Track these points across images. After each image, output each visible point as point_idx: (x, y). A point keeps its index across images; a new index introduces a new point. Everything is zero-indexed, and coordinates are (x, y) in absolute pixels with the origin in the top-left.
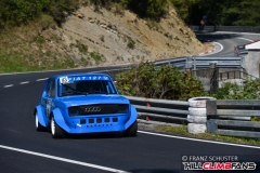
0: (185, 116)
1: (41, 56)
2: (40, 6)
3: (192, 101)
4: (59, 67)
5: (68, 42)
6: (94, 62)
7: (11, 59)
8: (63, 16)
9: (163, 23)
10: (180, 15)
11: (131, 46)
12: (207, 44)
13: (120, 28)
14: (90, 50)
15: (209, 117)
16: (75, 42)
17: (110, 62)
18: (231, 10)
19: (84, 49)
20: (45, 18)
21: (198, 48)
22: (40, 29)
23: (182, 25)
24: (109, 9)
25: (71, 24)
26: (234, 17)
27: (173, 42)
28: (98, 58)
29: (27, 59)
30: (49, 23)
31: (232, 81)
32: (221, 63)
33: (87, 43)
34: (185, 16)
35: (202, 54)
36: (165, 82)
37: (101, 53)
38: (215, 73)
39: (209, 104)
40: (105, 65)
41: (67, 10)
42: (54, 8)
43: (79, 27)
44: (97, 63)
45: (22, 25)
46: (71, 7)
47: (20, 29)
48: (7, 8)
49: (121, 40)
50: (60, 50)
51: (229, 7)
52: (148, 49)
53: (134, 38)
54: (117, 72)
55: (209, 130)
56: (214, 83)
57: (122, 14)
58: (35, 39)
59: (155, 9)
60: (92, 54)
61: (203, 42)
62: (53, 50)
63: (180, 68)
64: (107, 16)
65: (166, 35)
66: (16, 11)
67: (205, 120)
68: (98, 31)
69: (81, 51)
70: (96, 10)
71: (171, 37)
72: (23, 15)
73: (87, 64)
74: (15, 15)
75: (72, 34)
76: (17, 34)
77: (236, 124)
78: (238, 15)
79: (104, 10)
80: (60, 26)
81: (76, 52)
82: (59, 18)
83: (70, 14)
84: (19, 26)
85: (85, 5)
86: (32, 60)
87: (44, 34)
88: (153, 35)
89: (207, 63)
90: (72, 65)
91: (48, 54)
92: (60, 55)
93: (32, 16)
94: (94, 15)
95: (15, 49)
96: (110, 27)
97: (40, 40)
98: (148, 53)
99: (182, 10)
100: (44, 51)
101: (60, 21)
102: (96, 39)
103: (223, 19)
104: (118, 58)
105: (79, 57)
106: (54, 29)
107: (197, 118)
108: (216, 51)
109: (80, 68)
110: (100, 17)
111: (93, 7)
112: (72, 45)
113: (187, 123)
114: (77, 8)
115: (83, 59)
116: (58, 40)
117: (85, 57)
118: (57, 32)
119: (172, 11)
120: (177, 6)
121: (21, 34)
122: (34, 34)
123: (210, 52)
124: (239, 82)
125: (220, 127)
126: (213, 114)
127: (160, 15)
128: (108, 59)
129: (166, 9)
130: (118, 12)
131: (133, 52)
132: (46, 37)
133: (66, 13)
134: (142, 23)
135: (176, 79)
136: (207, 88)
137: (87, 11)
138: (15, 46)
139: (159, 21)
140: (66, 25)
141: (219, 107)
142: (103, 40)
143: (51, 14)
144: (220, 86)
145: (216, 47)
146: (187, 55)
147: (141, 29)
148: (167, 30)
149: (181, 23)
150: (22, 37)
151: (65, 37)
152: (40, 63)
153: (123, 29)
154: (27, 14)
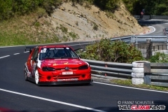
0: (130, 73)
1: (38, 35)
2: (37, 3)
3: (134, 64)
4: (49, 42)
5: (55, 26)
6: (71, 39)
7: (18, 36)
8: (52, 9)
9: (117, 14)
10: (128, 8)
11: (96, 28)
12: (145, 28)
13: (88, 17)
14: (69, 31)
15: (145, 74)
16: (59, 26)
17: (82, 39)
18: (161, 5)
19: (65, 30)
20: (41, 10)
21: (139, 30)
22: (37, 17)
23: (128, 15)
24: (82, 5)
25: (57, 14)
26: (163, 10)
27: (123, 26)
28: (74, 36)
29: (29, 37)
30: (43, 13)
31: (161, 51)
32: (154, 40)
33: (67, 26)
34: (131, 9)
35: (142, 34)
36: (117, 52)
37: (76, 33)
38: (150, 46)
39: (145, 65)
40: (78, 41)
41: (55, 5)
42: (46, 4)
43: (62, 16)
44: (74, 40)
45: (25, 15)
46: (57, 3)
47: (24, 17)
48: (16, 3)
49: (89, 24)
50: (50, 31)
51: (159, 3)
52: (106, 30)
53: (97, 23)
54: (86, 45)
55: (146, 83)
56: (149, 53)
57: (90, 8)
58: (34, 24)
59: (112, 4)
60: (70, 34)
61: (142, 26)
62: (45, 31)
63: (127, 43)
64: (80, 9)
65: (118, 21)
66: (22, 6)
67: (143, 76)
68: (74, 19)
69: (63, 31)
70: (73, 5)
71: (121, 23)
72: (26, 8)
73: (67, 40)
74: (21, 8)
75: (58, 21)
76: (22, 20)
77: (163, 78)
78: (165, 8)
79: (78, 5)
80: (50, 15)
81: (60, 32)
82: (49, 10)
83: (56, 8)
84: (23, 15)
85: (66, 2)
86: (32, 37)
87: (39, 20)
88: (110, 21)
89: (145, 40)
90: (57, 40)
91: (42, 33)
92: (50, 34)
93: (32, 9)
94: (72, 8)
95: (21, 30)
96: (82, 16)
97: (37, 25)
98: (106, 33)
99: (129, 5)
100: (40, 32)
101: (50, 12)
102: (73, 24)
103: (155, 11)
104: (87, 36)
105: (62, 36)
106: (46, 17)
107: (138, 75)
108: (151, 32)
109: (63, 42)
110: (75, 10)
111: (71, 3)
112: (57, 28)
113: (131, 78)
114: (61, 4)
115: (64, 37)
116: (49, 24)
117: (66, 35)
118: (48, 19)
119: (122, 6)
120: (126, 3)
121: (24, 20)
122: (33, 20)
123: (147, 33)
124: (165, 52)
125: (152, 80)
126: (148, 72)
127: (116, 8)
128: (81, 37)
129: (118, 4)
130: (87, 6)
131: (97, 32)
132: (41, 22)
133: (54, 7)
134: (103, 14)
135: (124, 50)
136: (145, 56)
137: (67, 6)
138: (21, 28)
139: (114, 12)
140: (53, 15)
141: (152, 68)
142: (77, 24)
143: (44, 8)
144: (153, 55)
145: (151, 29)
146: (132, 34)
147: (102, 17)
148: (119, 18)
149: (128, 13)
150: (26, 23)
151: (53, 22)
152: (37, 39)
153: (91, 17)
154: (29, 7)
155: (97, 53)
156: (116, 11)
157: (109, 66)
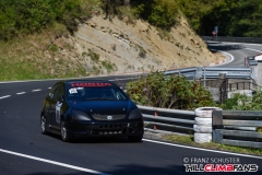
0: (192, 125)
1: (54, 64)
2: (53, 15)
3: (198, 111)
4: (71, 75)
5: (80, 51)
6: (105, 71)
7: (24, 66)
8: (76, 25)
9: (175, 32)
10: (192, 25)
11: (142, 55)
12: (217, 54)
13: (132, 38)
14: (102, 59)
15: (214, 127)
16: (87, 51)
17: (120, 71)
18: (242, 22)
19: (95, 57)
20: (58, 26)
21: (209, 59)
22: (53, 37)
23: (193, 35)
24: (121, 19)
25: (83, 31)
27: (184, 52)
28: (110, 67)
29: (40, 67)
30: (62, 32)
31: (242, 92)
32: (231, 74)
33: (99, 52)
34: (197, 26)
35: (213, 64)
36: (174, 91)
37: (112, 62)
38: (224, 84)
39: (215, 114)
40: (116, 74)
41: (79, 19)
42: (66, 17)
43: (91, 36)
44: (109, 72)
45: (35, 34)
47: (34, 37)
48: (22, 16)
49: (133, 49)
50: (73, 59)
51: (241, 18)
52: (159, 58)
53: (145, 47)
54: (127, 81)
56: (223, 94)
57: (134, 24)
58: (47, 47)
59: (167, 19)
60: (104, 63)
61: (213, 52)
62: (66, 58)
63: (191, 78)
64: (117, 24)
65: (177, 45)
66: (30, 20)
67: (211, 130)
68: (111, 40)
69: (93, 59)
71: (182, 47)
72: (37, 23)
73: (99, 72)
74: (29, 24)
75: (85, 43)
76: (31, 42)
77: (241, 134)
78: (249, 26)
79: (116, 19)
80: (72, 34)
81: (88, 61)
82: (72, 27)
83: (82, 23)
84: (32, 33)
85: (98, 14)
86: (44, 68)
87: (57, 42)
88: (164, 44)
89: (217, 74)
90: (83, 73)
91: (61, 62)
92: (72, 63)
93: (45, 24)
94: (106, 23)
95: (28, 57)
96: (122, 36)
97: (54, 49)
98: (159, 63)
99: (193, 20)
100: (57, 59)
101: (72, 30)
102: (109, 48)
104: (129, 67)
105: (91, 66)
106: (67, 37)
107: (203, 128)
108: (227, 61)
109: (92, 76)
110: (112, 27)
112: (84, 54)
113: (193, 132)
114: (90, 17)
115: (94, 68)
116: (70, 48)
117: (97, 65)
118: (70, 41)
119: (184, 21)
120: (189, 17)
121: (34, 41)
122: (47, 42)
123: (221, 63)
124: (248, 93)
125: (225, 137)
126: (218, 124)
127: (174, 23)
128: (119, 68)
129: (177, 19)
130: (130, 22)
131: (144, 61)
132: (59, 45)
134: (154, 33)
135: (185, 89)
136: (216, 98)
137: (98, 20)
138: (28, 54)
139: (169, 30)
140: (78, 34)
141: (225, 118)
142: (114, 49)
143: (65, 23)
144: (229, 97)
145: (227, 58)
146: (197, 65)
147: (153, 39)
148: (178, 40)
149: (193, 33)
150: (36, 45)
151: (77, 45)
152: (52, 71)
153: (135, 39)
154: (41, 22)
155: (144, 94)
156: (173, 29)
157: (160, 114)
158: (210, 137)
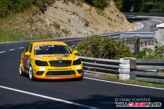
0: (117, 69)
1: (32, 31)
2: (32, 1)
3: (121, 60)
4: (43, 38)
5: (48, 23)
6: (64, 35)
7: (14, 33)
8: (45, 7)
9: (107, 11)
10: (117, 6)
11: (87, 25)
12: (133, 24)
13: (80, 14)
14: (62, 28)
15: (131, 70)
16: (53, 23)
17: (73, 35)
19: (58, 27)
20: (34, 8)
21: (128, 26)
22: (31, 15)
23: (118, 12)
24: (73, 3)
25: (50, 11)
26: (150, 7)
27: (112, 23)
28: (67, 32)
29: (23, 33)
30: (37, 11)
31: (148, 47)
32: (142, 36)
33: (60, 23)
34: (120, 6)
35: (131, 30)
36: (107, 47)
37: (68, 29)
38: (137, 42)
39: (131, 62)
40: (71, 37)
41: (48, 3)
42: (39, 2)
43: (55, 14)
44: (66, 36)
47: (19, 15)
48: (12, 2)
49: (81, 21)
50: (44, 28)
52: (97, 27)
53: (88, 20)
54: (77, 41)
55: (131, 78)
56: (137, 48)
57: (81, 6)
58: (28, 21)
59: (102, 2)
60: (63, 30)
61: (131, 22)
62: (39, 27)
63: (117, 39)
65: (108, 18)
66: (17, 4)
67: (129, 72)
68: (67, 16)
69: (56, 28)
70: (65, 2)
71: (111, 20)
72: (21, 6)
73: (60, 36)
74: (16, 6)
75: (51, 18)
76: (18, 18)
77: (148, 74)
78: (152, 6)
79: (70, 3)
80: (43, 13)
81: (53, 29)
82: (43, 8)
83: (49, 5)
84: (18, 12)
86: (27, 34)
87: (34, 18)
88: (100, 18)
89: (133, 36)
90: (50, 36)
91: (36, 30)
92: (43, 30)
93: (26, 7)
94: (64, 6)
95: (16, 27)
96: (74, 13)
97: (32, 22)
98: (97, 29)
99: (118, 3)
100: (34, 28)
101: (43, 10)
102: (66, 21)
103: (142, 8)
104: (79, 32)
105: (55, 32)
106: (40, 15)
107: (124, 71)
108: (139, 28)
109: (55, 38)
110: (68, 8)
112: (51, 24)
113: (118, 73)
114: (54, 2)
115: (57, 33)
116: (42, 21)
117: (59, 32)
118: (42, 17)
119: (112, 3)
120: (115, 1)
121: (20, 18)
122: (28, 18)
123: (135, 29)
124: (152, 47)
125: (138, 76)
126: (134, 68)
127: (106, 5)
128: (73, 33)
129: (108, 2)
130: (79, 4)
131: (88, 28)
132: (35, 20)
134: (94, 11)
135: (113, 46)
136: (132, 51)
137: (60, 4)
138: (16, 25)
139: (103, 9)
140: (46, 13)
141: (138, 64)
142: (69, 21)
143: (38, 6)
144: (141, 50)
145: (139, 25)
146: (121, 31)
147: (93, 15)
148: (109, 15)
150: (21, 20)
151: (46, 20)
152: (31, 36)
153: (82, 15)
154: (24, 5)
155: (88, 49)
156: (106, 8)
157: (98, 62)
158: (129, 76)
